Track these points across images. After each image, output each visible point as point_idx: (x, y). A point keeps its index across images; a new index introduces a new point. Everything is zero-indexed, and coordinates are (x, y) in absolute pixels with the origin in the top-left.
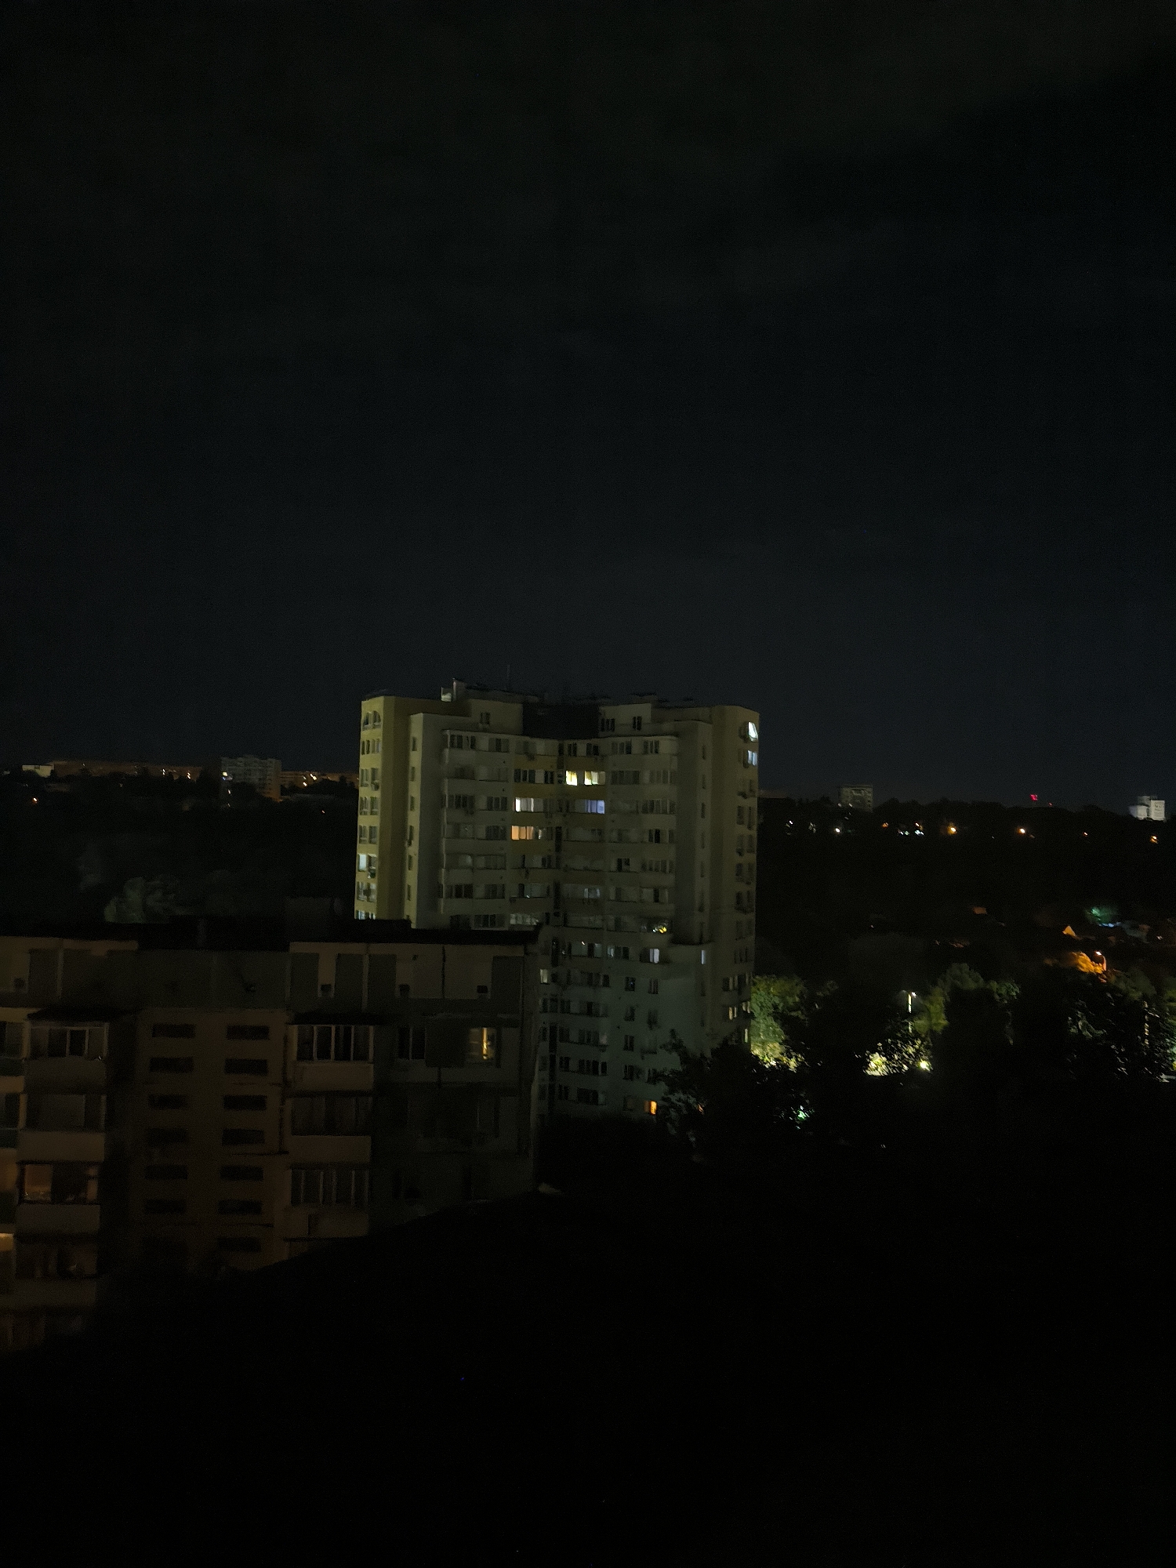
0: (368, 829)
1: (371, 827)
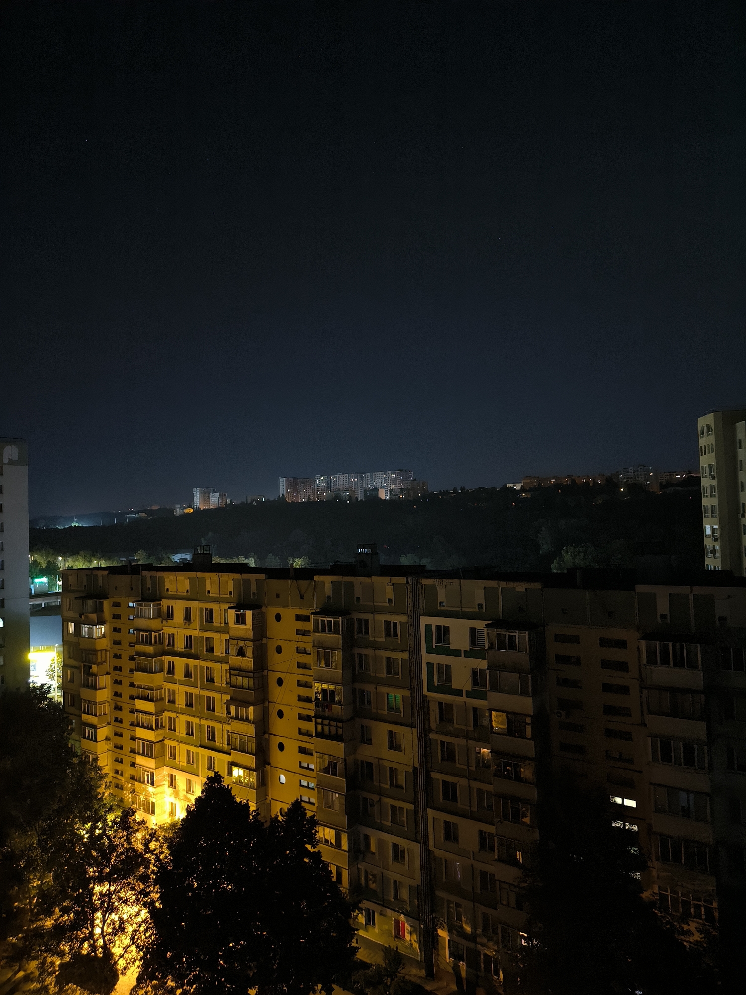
0: (710, 507)
1: (712, 506)
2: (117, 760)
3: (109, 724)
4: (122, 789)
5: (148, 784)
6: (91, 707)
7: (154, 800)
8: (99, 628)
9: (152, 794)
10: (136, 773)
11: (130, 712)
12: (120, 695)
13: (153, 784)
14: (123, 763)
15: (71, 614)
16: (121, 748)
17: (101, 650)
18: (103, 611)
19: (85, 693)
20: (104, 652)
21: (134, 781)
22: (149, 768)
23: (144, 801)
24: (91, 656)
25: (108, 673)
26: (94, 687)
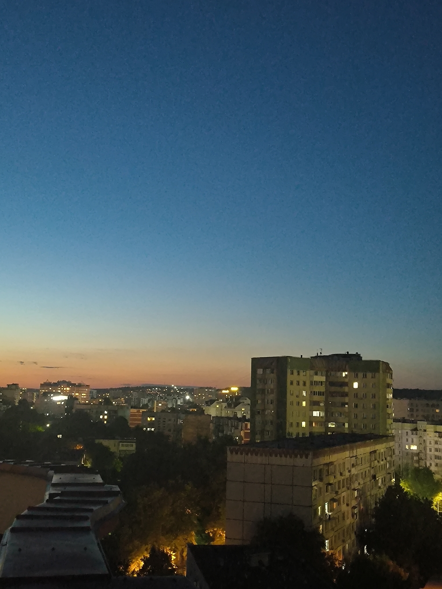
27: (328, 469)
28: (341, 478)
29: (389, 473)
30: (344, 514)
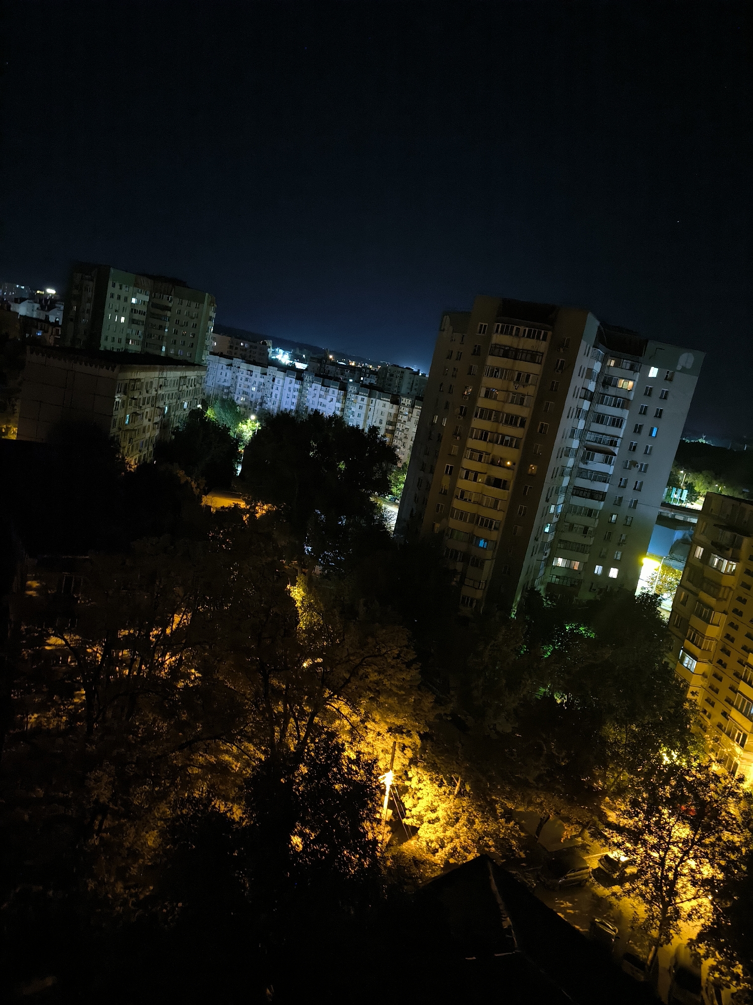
2: (708, 700)
3: (711, 662)
4: (705, 731)
5: (736, 742)
6: (697, 638)
7: (739, 762)
8: (730, 564)
9: (738, 756)
10: (727, 725)
11: (738, 662)
12: (732, 640)
13: (742, 745)
14: (713, 706)
15: (703, 538)
16: (717, 691)
17: (725, 587)
18: (739, 547)
19: (695, 622)
20: (728, 589)
21: (720, 731)
22: (743, 728)
23: (727, 757)
24: (712, 589)
25: (725, 612)
26: (707, 621)
27: (135, 385)
28: (145, 395)
29: (196, 399)
30: (144, 428)
